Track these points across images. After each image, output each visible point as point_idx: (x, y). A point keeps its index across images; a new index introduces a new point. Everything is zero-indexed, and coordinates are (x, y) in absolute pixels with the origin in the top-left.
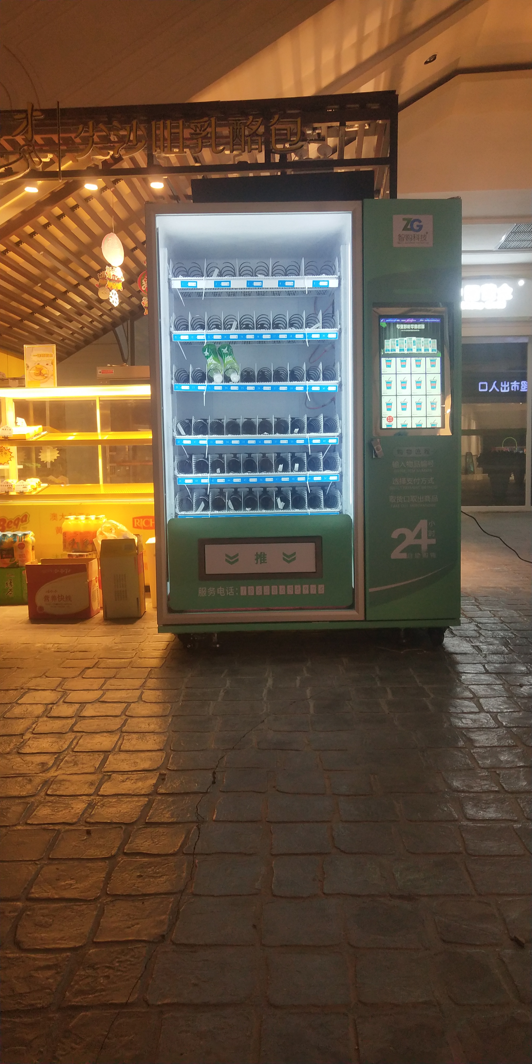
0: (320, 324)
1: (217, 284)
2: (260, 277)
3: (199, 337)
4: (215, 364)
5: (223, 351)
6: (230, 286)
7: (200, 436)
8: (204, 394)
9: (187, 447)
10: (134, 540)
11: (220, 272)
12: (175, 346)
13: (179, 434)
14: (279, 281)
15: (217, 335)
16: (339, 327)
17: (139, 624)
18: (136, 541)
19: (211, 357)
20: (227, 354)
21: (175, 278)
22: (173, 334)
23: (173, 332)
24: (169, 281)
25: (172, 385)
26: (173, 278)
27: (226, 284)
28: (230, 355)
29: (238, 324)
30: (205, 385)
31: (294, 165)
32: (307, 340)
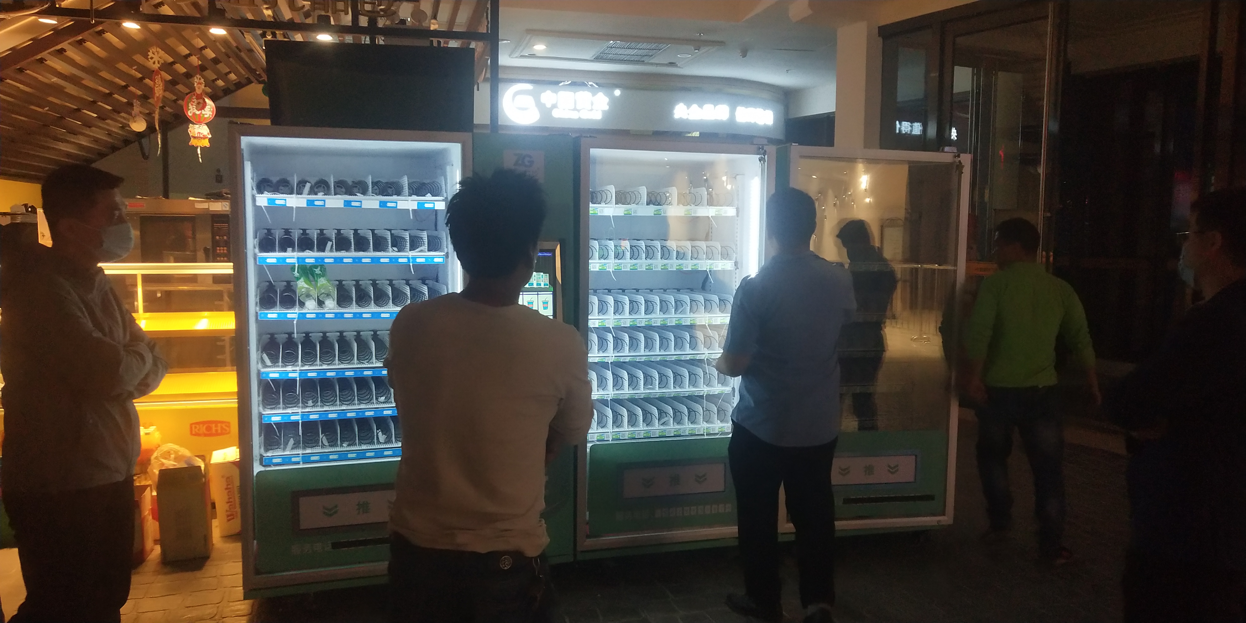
0: (425, 247)
1: (310, 203)
2: (360, 196)
3: (288, 261)
4: (307, 288)
5: (315, 271)
6: (324, 206)
7: (289, 368)
8: (295, 322)
9: (273, 380)
10: (200, 467)
11: (312, 188)
12: (260, 270)
13: (266, 366)
14: (380, 202)
15: (310, 256)
16: (446, 250)
17: (210, 569)
18: (203, 468)
19: (302, 279)
20: (319, 276)
21: (260, 195)
22: (258, 257)
23: (258, 254)
24: (254, 199)
25: (257, 313)
26: (258, 195)
27: (321, 203)
28: (323, 277)
29: (333, 244)
30: (296, 313)
31: (385, 32)
32: (411, 264)
